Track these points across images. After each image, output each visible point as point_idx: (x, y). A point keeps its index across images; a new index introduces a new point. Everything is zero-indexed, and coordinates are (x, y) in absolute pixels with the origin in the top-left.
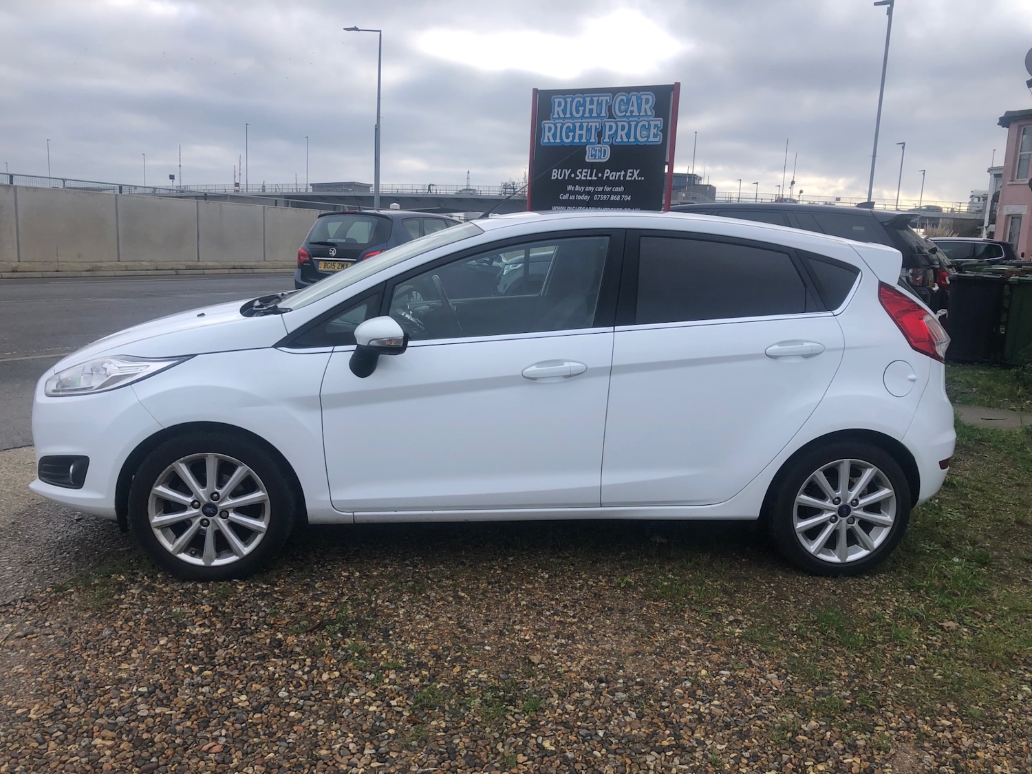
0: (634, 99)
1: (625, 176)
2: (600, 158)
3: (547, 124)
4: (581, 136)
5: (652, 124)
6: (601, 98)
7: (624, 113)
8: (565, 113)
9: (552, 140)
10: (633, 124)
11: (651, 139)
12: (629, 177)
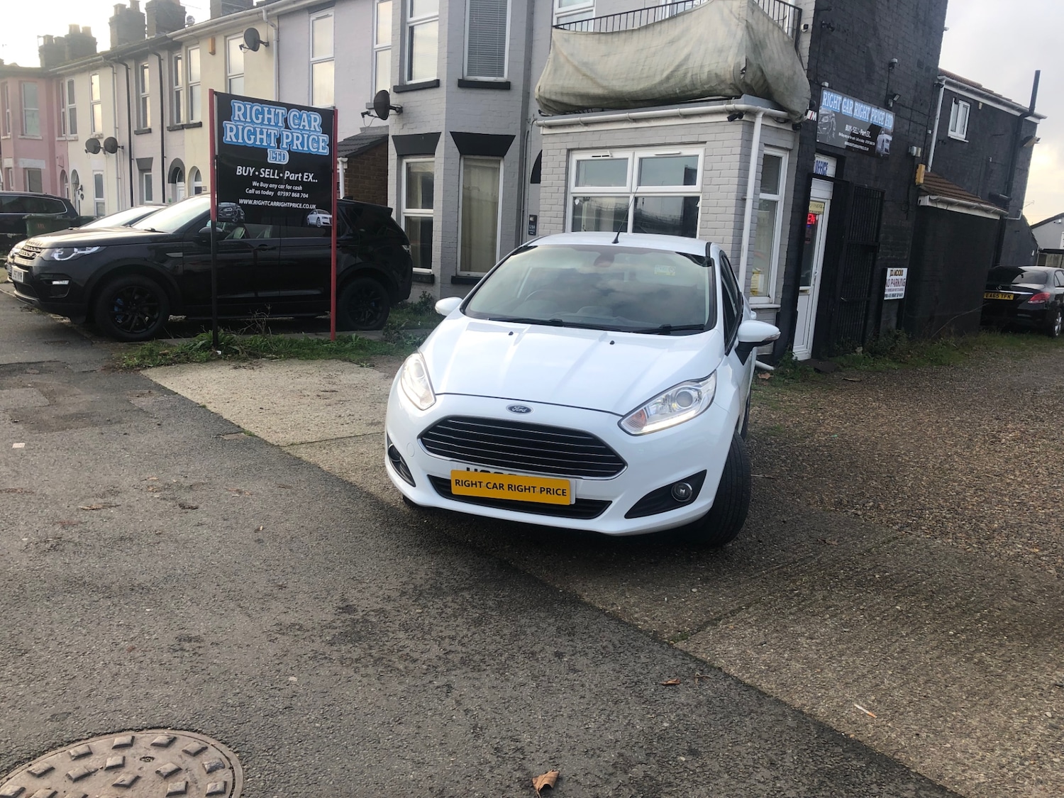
0: (305, 116)
1: (302, 177)
2: (280, 160)
3: (228, 125)
4: (261, 140)
5: (321, 138)
6: (278, 110)
7: (298, 126)
8: (245, 117)
9: (234, 140)
10: (306, 136)
11: (321, 150)
12: (306, 178)
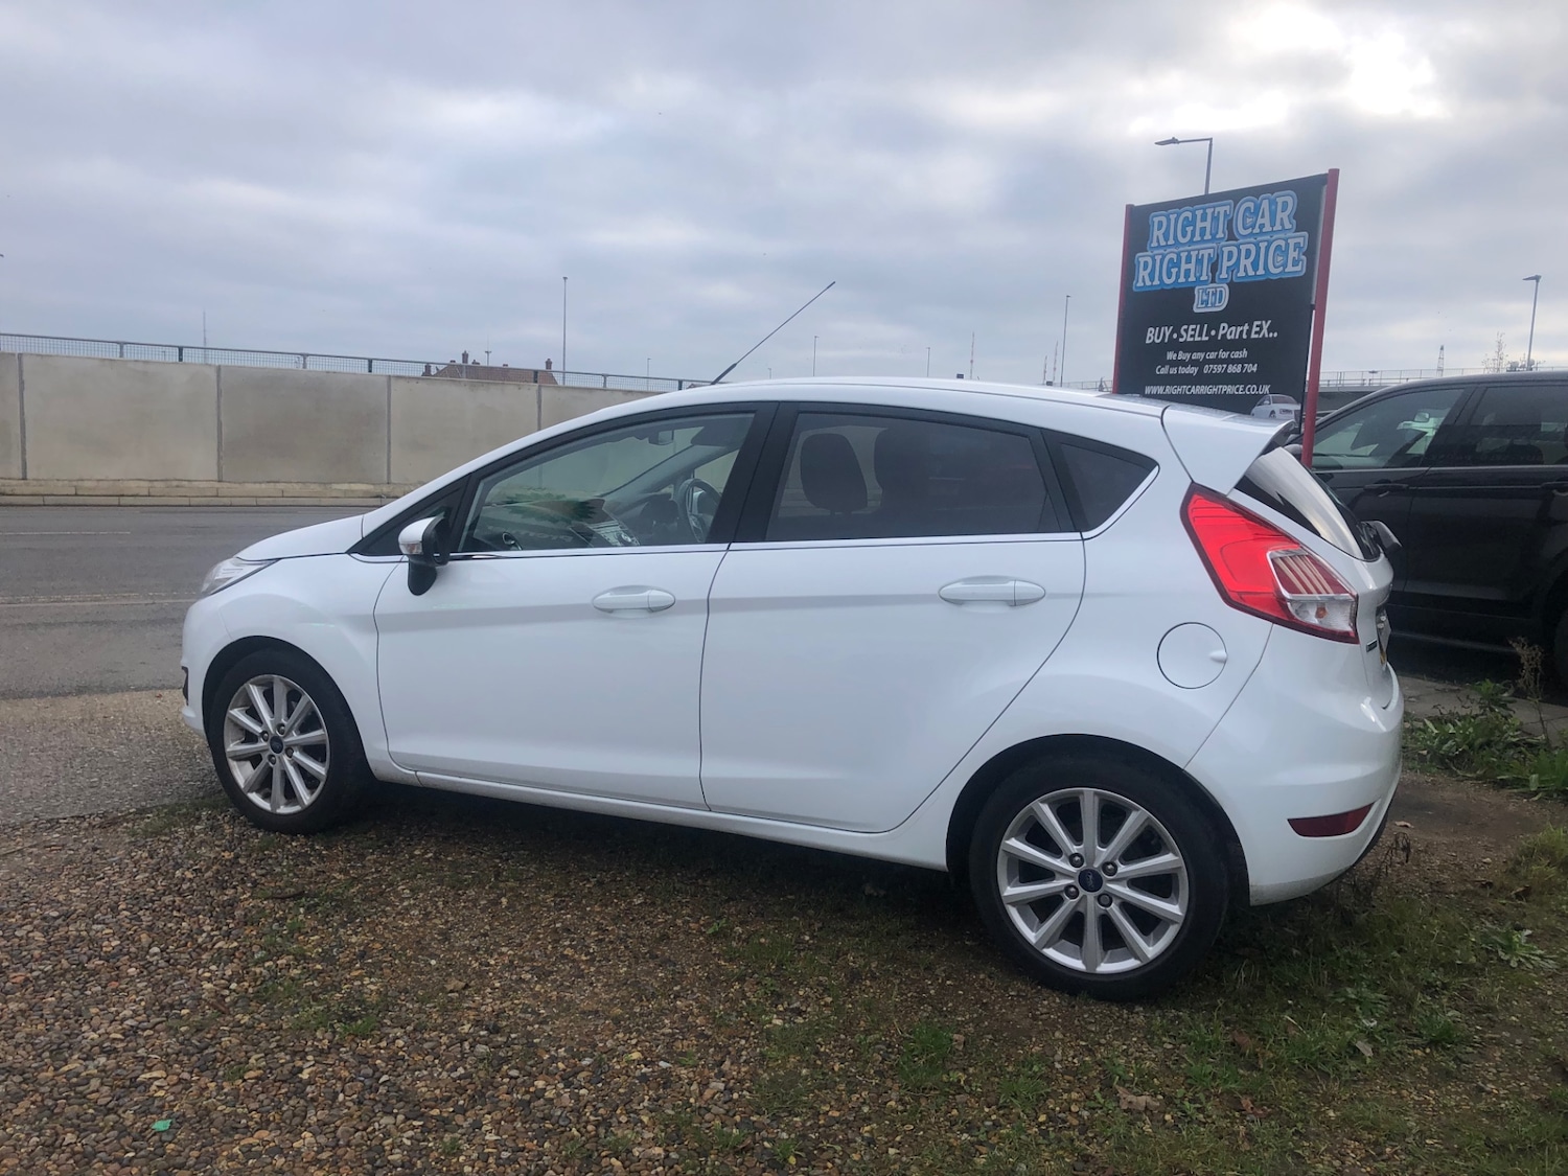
0: (1265, 204)
1: (1249, 333)
2: (1213, 305)
3: (1142, 259)
4: (1188, 272)
5: (1292, 242)
6: (1217, 209)
7: (1250, 230)
8: (1166, 239)
9: (1148, 283)
10: (1263, 245)
11: (1290, 268)
12: (1256, 333)
